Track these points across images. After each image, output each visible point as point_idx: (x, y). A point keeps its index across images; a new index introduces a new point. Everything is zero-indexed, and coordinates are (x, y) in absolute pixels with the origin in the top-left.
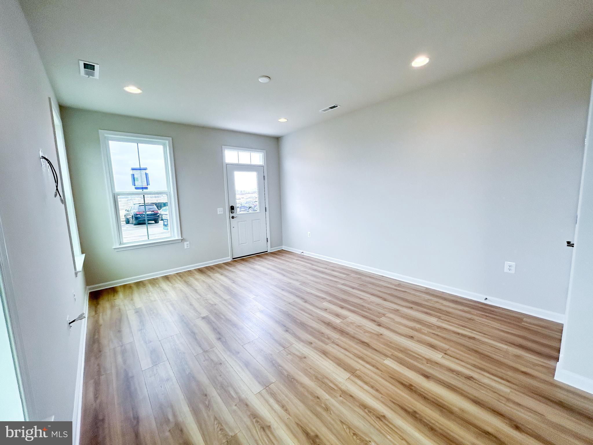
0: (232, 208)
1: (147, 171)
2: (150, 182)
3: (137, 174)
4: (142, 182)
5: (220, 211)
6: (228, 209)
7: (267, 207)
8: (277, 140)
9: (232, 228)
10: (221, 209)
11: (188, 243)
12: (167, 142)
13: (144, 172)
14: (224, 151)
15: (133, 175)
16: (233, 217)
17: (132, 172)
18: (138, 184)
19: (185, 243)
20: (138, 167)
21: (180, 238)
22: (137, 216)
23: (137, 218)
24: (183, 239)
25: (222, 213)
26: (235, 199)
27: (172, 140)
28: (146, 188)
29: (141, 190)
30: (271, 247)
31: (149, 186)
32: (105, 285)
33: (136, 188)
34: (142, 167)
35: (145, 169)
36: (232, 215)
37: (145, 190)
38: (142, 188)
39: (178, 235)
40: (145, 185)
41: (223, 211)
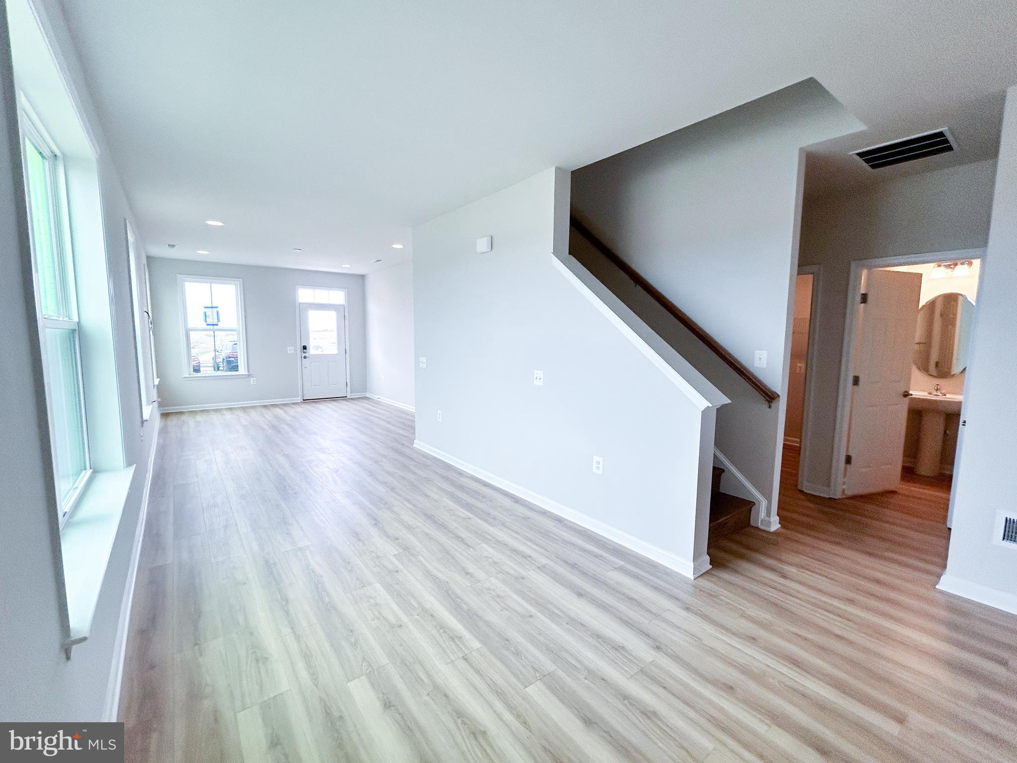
0: (305, 348)
2: (221, 319)
3: (209, 312)
4: (213, 319)
5: (290, 350)
6: (299, 348)
7: (348, 349)
8: (363, 277)
9: (303, 368)
10: (292, 348)
11: (255, 379)
12: (239, 282)
13: (215, 310)
14: (298, 290)
15: (205, 313)
16: (305, 357)
17: (204, 310)
18: (209, 321)
19: (252, 379)
20: (210, 306)
21: (247, 373)
22: (230, 359)
23: (229, 362)
24: (250, 374)
25: (293, 352)
26: (308, 338)
27: (243, 282)
28: (217, 325)
29: (211, 327)
30: (351, 393)
31: (219, 323)
32: (174, 409)
33: (208, 325)
34: (214, 306)
35: (217, 308)
36: (303, 355)
37: (215, 327)
38: (213, 325)
39: (245, 371)
40: (215, 322)
41: (293, 350)
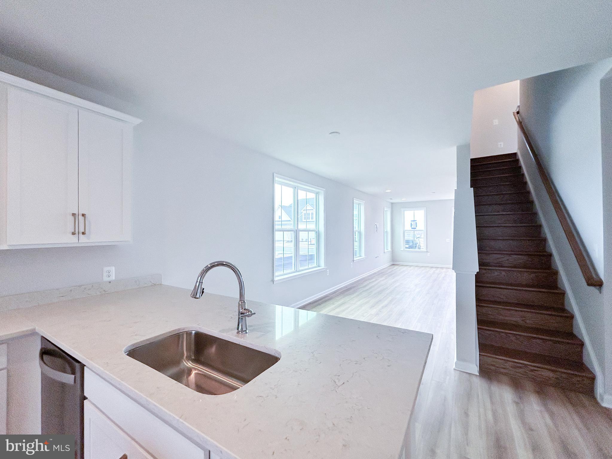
1: (416, 222)
2: (417, 226)
3: (413, 223)
11: (429, 253)
12: (425, 209)
13: (415, 222)
17: (411, 222)
18: (413, 227)
20: (413, 220)
21: (426, 250)
28: (416, 228)
29: (413, 229)
32: (396, 263)
33: (412, 228)
34: (415, 220)
35: (416, 221)
37: (415, 229)
38: (414, 228)
